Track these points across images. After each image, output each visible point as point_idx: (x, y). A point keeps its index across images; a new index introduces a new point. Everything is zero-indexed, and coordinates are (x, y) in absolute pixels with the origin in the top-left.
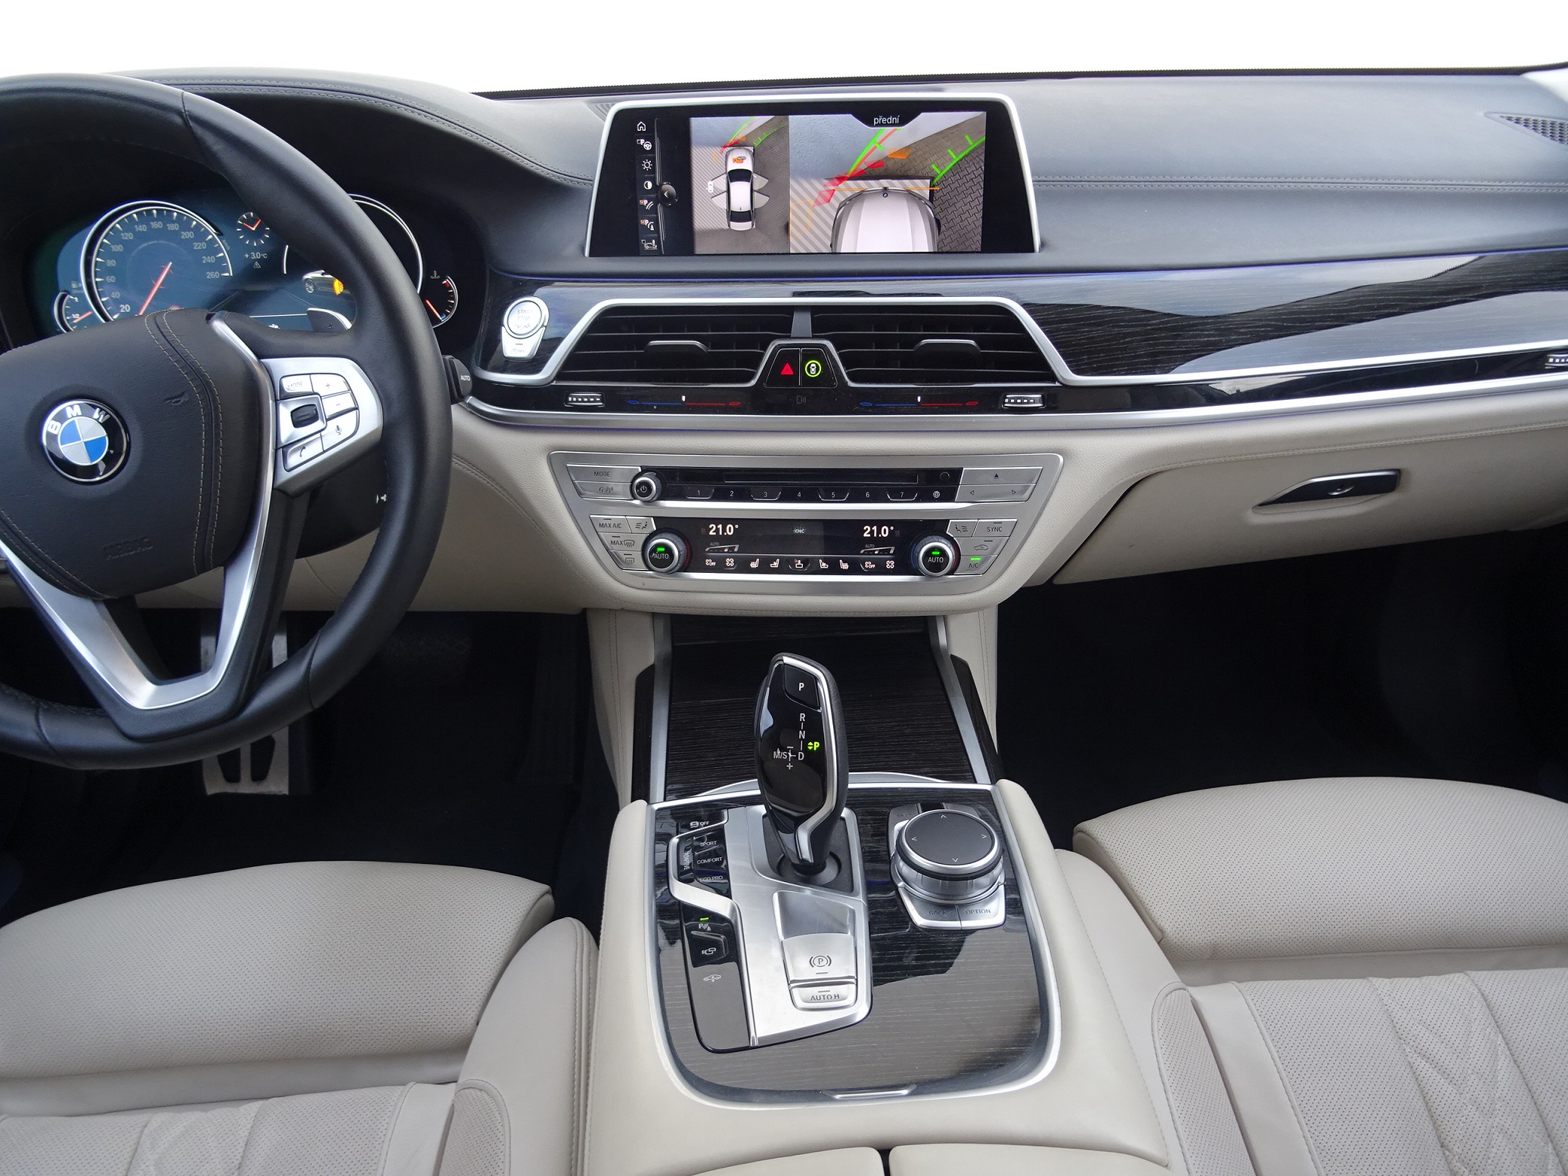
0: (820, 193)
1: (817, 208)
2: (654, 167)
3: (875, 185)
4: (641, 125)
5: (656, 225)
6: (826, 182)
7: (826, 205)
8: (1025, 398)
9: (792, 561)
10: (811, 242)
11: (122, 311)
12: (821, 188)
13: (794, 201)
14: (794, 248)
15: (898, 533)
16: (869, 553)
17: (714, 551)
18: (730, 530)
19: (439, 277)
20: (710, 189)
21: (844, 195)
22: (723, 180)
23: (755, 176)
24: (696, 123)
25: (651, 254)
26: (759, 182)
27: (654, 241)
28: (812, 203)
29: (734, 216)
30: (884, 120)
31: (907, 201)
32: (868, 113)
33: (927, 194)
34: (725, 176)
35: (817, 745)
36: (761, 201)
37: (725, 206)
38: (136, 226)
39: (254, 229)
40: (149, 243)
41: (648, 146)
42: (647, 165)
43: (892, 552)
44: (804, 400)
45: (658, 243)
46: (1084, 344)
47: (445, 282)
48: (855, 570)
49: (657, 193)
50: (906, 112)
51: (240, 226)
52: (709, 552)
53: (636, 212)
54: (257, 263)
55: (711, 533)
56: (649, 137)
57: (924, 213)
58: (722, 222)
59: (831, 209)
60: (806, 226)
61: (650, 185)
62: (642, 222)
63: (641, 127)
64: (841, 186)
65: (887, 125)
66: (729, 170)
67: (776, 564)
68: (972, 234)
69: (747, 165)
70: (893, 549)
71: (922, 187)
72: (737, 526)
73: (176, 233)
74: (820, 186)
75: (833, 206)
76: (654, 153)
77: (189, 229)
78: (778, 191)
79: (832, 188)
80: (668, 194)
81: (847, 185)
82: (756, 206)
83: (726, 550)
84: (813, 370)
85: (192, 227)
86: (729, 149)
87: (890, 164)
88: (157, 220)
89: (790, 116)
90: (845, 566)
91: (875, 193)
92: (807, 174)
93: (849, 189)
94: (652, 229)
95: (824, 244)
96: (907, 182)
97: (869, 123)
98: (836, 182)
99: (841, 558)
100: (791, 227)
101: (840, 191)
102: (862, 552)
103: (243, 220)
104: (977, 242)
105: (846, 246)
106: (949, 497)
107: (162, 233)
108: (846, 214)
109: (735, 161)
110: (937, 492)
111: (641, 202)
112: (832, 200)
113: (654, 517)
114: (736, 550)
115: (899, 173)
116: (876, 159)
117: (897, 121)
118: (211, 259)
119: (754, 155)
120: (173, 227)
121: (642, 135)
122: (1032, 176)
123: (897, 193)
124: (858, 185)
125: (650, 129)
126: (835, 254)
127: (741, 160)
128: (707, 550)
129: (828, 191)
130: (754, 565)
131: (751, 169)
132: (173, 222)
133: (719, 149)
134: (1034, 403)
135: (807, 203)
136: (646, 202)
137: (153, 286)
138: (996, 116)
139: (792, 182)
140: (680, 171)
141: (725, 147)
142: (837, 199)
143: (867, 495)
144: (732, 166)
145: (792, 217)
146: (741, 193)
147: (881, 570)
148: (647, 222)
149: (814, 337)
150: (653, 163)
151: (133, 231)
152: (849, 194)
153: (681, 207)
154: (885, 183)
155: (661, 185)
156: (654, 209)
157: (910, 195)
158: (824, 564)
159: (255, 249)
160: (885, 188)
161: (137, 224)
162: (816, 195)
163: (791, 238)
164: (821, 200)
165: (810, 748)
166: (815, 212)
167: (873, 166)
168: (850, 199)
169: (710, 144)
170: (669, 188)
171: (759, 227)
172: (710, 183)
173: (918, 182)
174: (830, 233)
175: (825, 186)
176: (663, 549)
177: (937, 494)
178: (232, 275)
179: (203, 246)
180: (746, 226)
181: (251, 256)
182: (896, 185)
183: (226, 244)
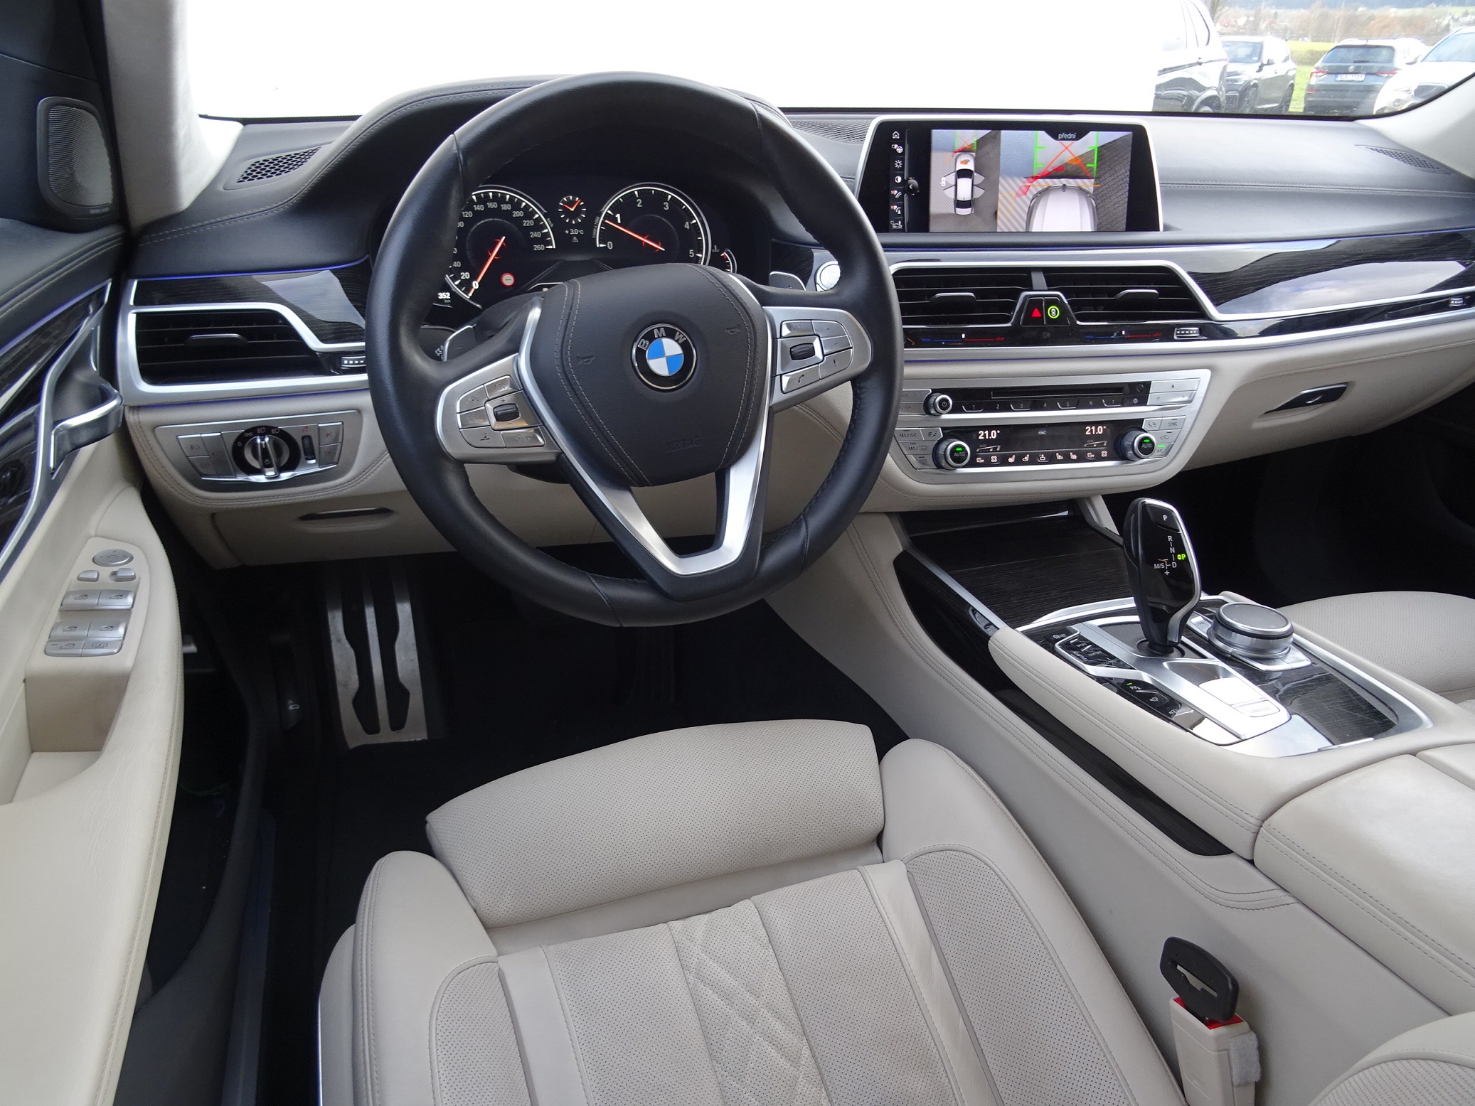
0: (1020, 188)
1: (1018, 199)
2: (903, 166)
3: (1058, 182)
4: (896, 134)
5: (902, 210)
6: (1024, 180)
7: (1024, 197)
8: (1187, 330)
9: (1038, 456)
10: (1012, 224)
11: (462, 278)
12: (1021, 184)
13: (1002, 194)
14: (1001, 228)
15: (1108, 431)
16: (1089, 446)
17: (982, 451)
18: (994, 434)
19: (718, 251)
20: (943, 184)
21: (1036, 189)
22: (953, 176)
23: (975, 174)
24: (937, 134)
25: (897, 231)
26: (979, 178)
27: (900, 222)
28: (1014, 195)
29: (960, 204)
30: (1066, 136)
31: (1079, 194)
32: (1055, 130)
33: (1091, 189)
34: (954, 174)
35: (1184, 556)
36: (979, 192)
37: (953, 196)
38: (475, 206)
39: (572, 210)
40: (486, 220)
41: (900, 150)
42: (898, 164)
43: (1105, 445)
44: (1048, 335)
45: (903, 223)
46: (1221, 292)
47: (723, 255)
48: (1082, 459)
49: (904, 186)
50: (1079, 131)
51: (561, 207)
52: (979, 452)
53: (889, 199)
54: (575, 238)
55: (980, 438)
56: (901, 143)
57: (1090, 204)
58: (950, 208)
59: (1027, 199)
60: (1010, 212)
61: (899, 179)
62: (892, 207)
63: (896, 135)
64: (1035, 183)
65: (1067, 139)
66: (957, 169)
67: (1026, 459)
68: (1120, 219)
69: (971, 166)
70: (1106, 442)
71: (1088, 184)
72: (998, 432)
73: (509, 213)
74: (1021, 182)
75: (1028, 198)
76: (904, 155)
77: (519, 209)
78: (991, 186)
79: (1029, 184)
80: (913, 187)
81: (1038, 183)
82: (975, 197)
83: (991, 450)
84: (1053, 313)
85: (522, 207)
86: (958, 153)
87: (1069, 167)
88: (492, 201)
89: (1002, 131)
90: (1074, 457)
91: (1057, 188)
92: (1012, 174)
93: (1040, 185)
94: (899, 213)
95: (1021, 226)
96: (1079, 181)
97: (1055, 137)
98: (1031, 180)
99: (1071, 451)
100: (999, 213)
101: (1034, 186)
102: (1085, 445)
103: (564, 202)
104: (1123, 223)
105: (1036, 227)
106: (1143, 402)
107: (498, 212)
108: (1036, 204)
109: (962, 162)
110: (1135, 399)
111: (892, 192)
112: (1028, 193)
113: (941, 428)
114: (998, 449)
115: (1075, 174)
116: (1059, 165)
117: (1074, 136)
118: (537, 235)
119: (976, 160)
120: (506, 207)
121: (896, 141)
122: (1160, 180)
123: (1072, 188)
124: (1046, 182)
125: (902, 136)
126: (1028, 232)
127: (966, 162)
128: (978, 450)
129: (1026, 186)
130: (1011, 460)
131: (972, 169)
132: (507, 203)
133: (951, 154)
134: (1193, 333)
135: (1010, 195)
136: (896, 192)
137: (489, 257)
138: (1139, 135)
139: (1001, 180)
140: (922, 168)
141: (956, 152)
142: (1031, 193)
143: (1091, 403)
144: (960, 167)
145: (1000, 205)
146: (965, 186)
147: (1098, 458)
148: (895, 207)
149: (1049, 290)
150: (903, 163)
151: (472, 210)
152: (1040, 189)
153: (921, 198)
154: (1064, 181)
155: (908, 179)
156: (901, 198)
157: (1081, 190)
158: (1060, 456)
159: (574, 227)
160: (1064, 185)
161: (477, 204)
162: (1017, 189)
163: (999, 221)
164: (1020, 192)
165: (1180, 559)
166: (1016, 201)
167: (1057, 169)
168: (1040, 193)
169: (944, 150)
170: (913, 182)
171: (976, 213)
172: (943, 179)
173: (1086, 180)
174: (1025, 217)
175: (1024, 183)
176: (960, 449)
177: (1135, 400)
178: (554, 247)
179: (531, 223)
180: (967, 211)
181: (570, 232)
182: (1071, 182)
183: (550, 222)
